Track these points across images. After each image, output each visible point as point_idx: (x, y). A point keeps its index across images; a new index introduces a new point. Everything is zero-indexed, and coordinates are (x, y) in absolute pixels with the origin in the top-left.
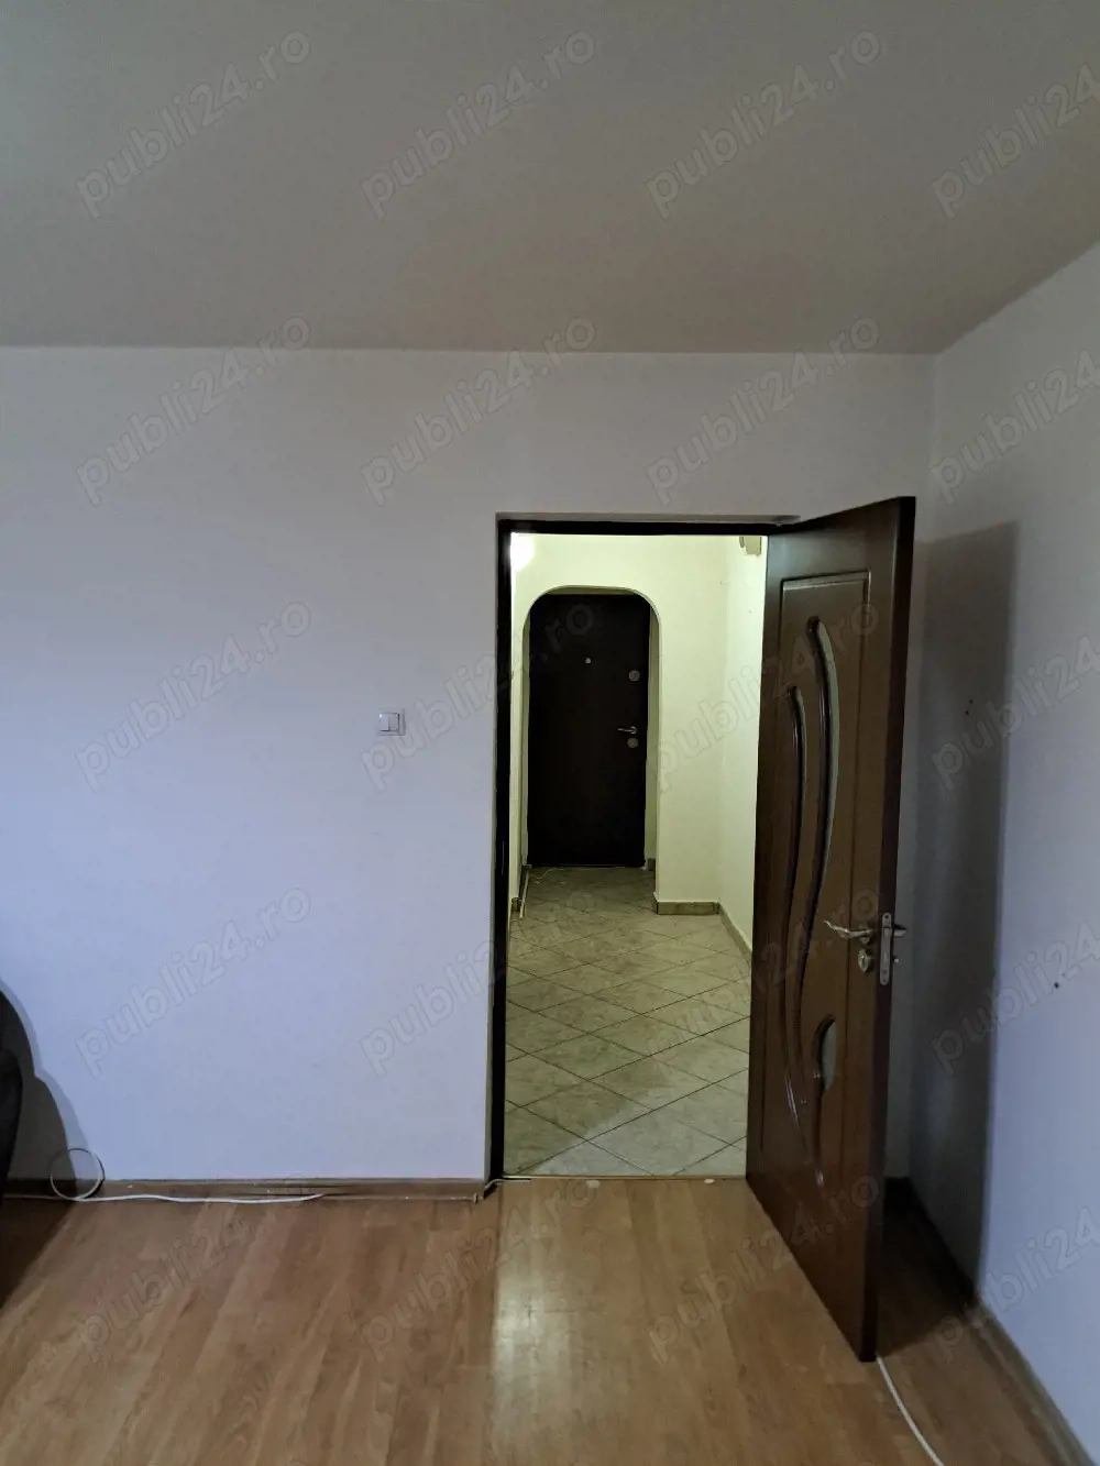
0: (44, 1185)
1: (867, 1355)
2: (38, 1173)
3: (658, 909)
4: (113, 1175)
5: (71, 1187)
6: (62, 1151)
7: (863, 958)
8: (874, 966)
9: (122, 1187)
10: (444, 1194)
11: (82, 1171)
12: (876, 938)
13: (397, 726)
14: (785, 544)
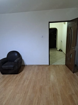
0: (23, 65)
1: (74, 73)
2: (23, 64)
3: (57, 51)
4: (27, 65)
5: (25, 65)
6: (24, 63)
7: (74, 49)
8: (75, 50)
9: (28, 65)
10: (46, 66)
11: (25, 64)
12: (75, 48)
13: (42, 37)
14: (69, 22)
